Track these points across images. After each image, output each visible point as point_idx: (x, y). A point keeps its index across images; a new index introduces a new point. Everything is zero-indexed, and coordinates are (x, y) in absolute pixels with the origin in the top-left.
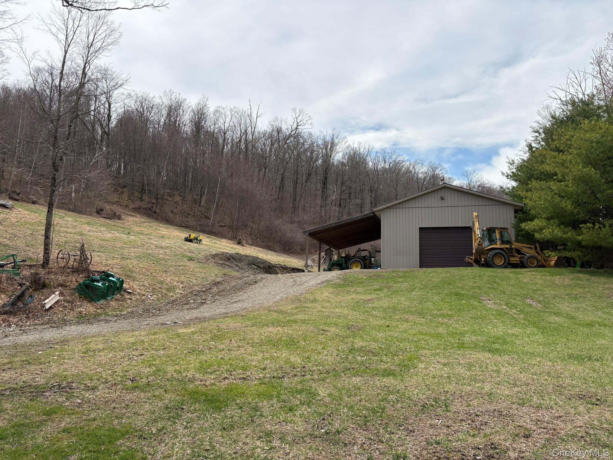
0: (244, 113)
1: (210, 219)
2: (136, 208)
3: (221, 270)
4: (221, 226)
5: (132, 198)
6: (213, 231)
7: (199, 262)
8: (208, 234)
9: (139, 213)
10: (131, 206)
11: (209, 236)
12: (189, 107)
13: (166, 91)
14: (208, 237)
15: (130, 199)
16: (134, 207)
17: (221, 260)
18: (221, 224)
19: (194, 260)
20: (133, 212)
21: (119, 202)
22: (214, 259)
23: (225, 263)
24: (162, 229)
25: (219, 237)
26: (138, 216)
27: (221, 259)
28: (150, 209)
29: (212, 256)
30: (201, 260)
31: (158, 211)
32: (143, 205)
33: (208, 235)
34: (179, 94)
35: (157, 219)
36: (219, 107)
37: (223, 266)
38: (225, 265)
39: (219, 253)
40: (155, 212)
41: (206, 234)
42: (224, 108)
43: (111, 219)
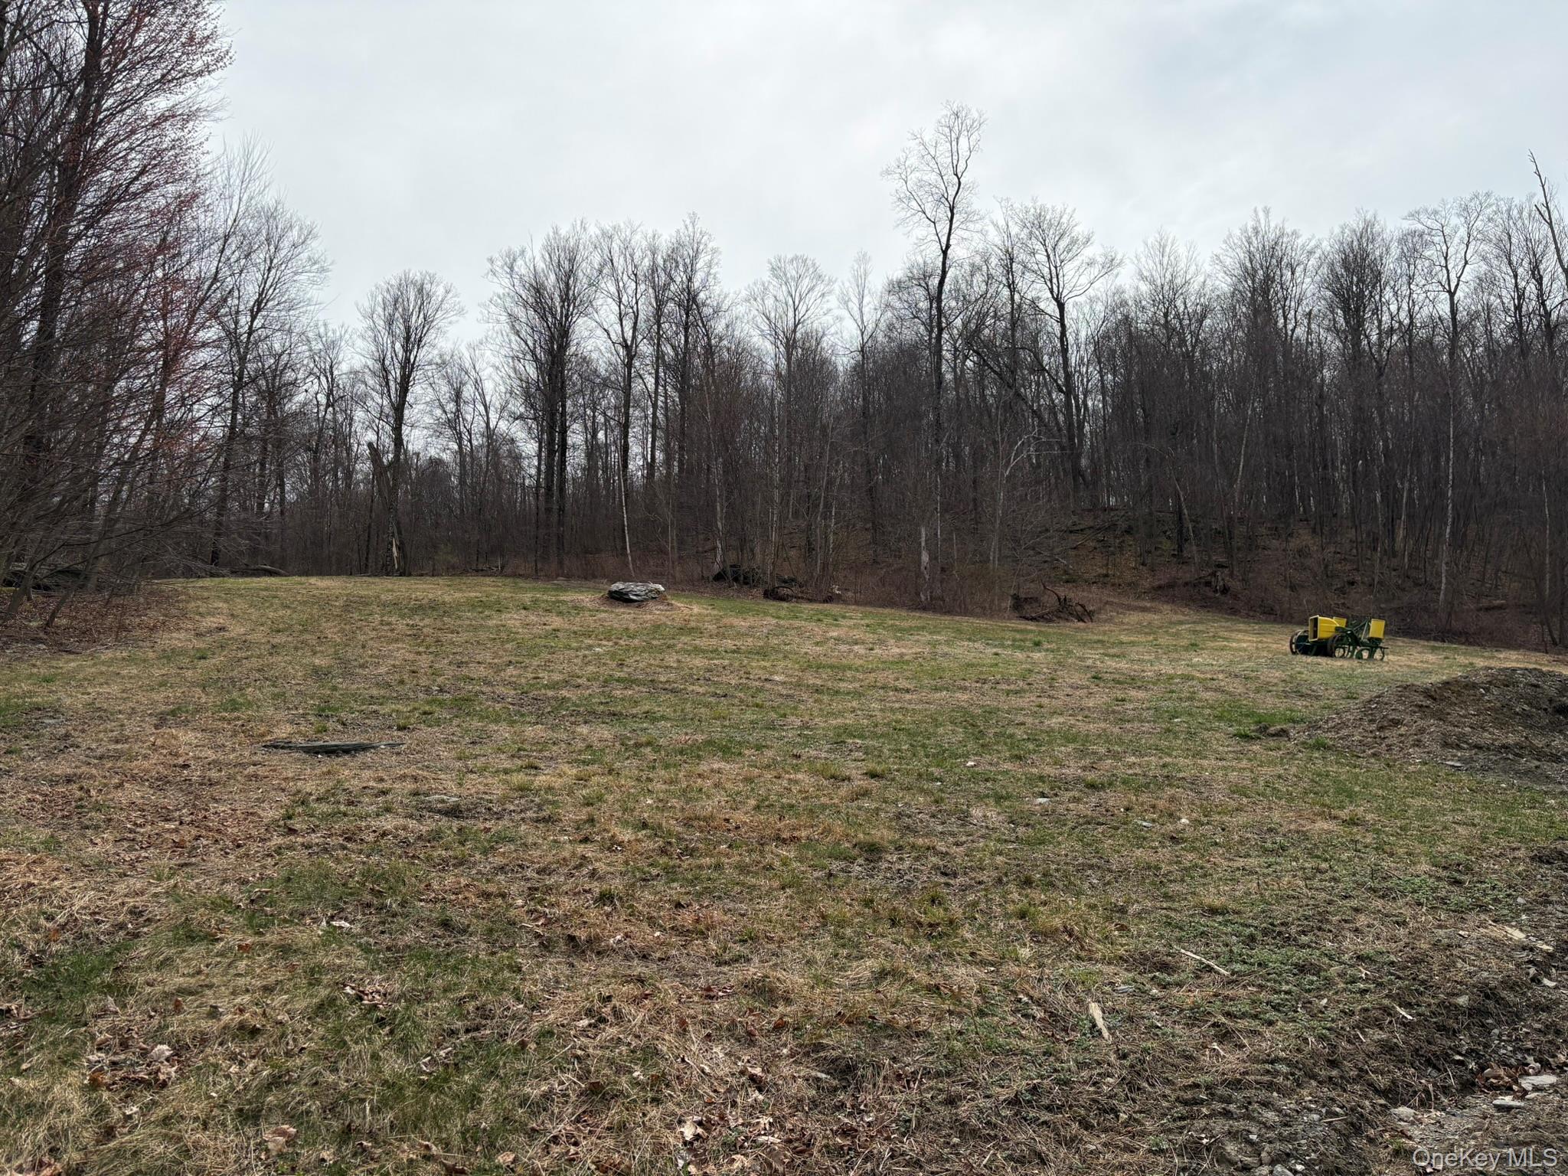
0: (1515, 213)
1: (1434, 588)
2: (1160, 587)
3: (1509, 808)
4: (1487, 609)
5: (1149, 561)
6: (1456, 625)
7: (1320, 746)
8: (1435, 639)
9: (1172, 600)
10: (1146, 584)
11: (1438, 644)
12: (1311, 253)
13: (1230, 236)
14: (1434, 649)
15: (1143, 564)
16: (1157, 583)
17: (1501, 725)
18: (1485, 602)
19: (1283, 733)
20: (1153, 599)
21: (1107, 576)
22: (1441, 717)
23: (1539, 742)
24: (1240, 636)
25: (1484, 647)
26: (1166, 607)
27: (1503, 715)
28: (1208, 584)
29: (1419, 699)
30: (1336, 729)
31: (1235, 585)
32: (1187, 574)
33: (1432, 643)
34: (1267, 211)
35: (1233, 612)
36: (1414, 215)
37: (1527, 763)
38: (1539, 755)
39: (1481, 678)
40: (1225, 590)
41: (1428, 640)
42: (1436, 212)
43: (1050, 621)
